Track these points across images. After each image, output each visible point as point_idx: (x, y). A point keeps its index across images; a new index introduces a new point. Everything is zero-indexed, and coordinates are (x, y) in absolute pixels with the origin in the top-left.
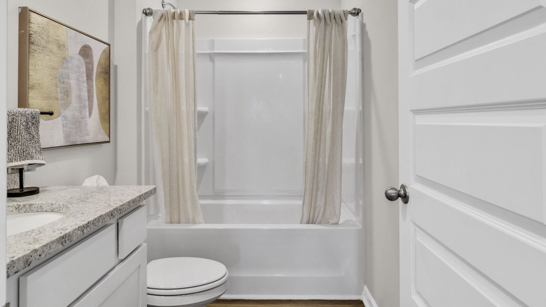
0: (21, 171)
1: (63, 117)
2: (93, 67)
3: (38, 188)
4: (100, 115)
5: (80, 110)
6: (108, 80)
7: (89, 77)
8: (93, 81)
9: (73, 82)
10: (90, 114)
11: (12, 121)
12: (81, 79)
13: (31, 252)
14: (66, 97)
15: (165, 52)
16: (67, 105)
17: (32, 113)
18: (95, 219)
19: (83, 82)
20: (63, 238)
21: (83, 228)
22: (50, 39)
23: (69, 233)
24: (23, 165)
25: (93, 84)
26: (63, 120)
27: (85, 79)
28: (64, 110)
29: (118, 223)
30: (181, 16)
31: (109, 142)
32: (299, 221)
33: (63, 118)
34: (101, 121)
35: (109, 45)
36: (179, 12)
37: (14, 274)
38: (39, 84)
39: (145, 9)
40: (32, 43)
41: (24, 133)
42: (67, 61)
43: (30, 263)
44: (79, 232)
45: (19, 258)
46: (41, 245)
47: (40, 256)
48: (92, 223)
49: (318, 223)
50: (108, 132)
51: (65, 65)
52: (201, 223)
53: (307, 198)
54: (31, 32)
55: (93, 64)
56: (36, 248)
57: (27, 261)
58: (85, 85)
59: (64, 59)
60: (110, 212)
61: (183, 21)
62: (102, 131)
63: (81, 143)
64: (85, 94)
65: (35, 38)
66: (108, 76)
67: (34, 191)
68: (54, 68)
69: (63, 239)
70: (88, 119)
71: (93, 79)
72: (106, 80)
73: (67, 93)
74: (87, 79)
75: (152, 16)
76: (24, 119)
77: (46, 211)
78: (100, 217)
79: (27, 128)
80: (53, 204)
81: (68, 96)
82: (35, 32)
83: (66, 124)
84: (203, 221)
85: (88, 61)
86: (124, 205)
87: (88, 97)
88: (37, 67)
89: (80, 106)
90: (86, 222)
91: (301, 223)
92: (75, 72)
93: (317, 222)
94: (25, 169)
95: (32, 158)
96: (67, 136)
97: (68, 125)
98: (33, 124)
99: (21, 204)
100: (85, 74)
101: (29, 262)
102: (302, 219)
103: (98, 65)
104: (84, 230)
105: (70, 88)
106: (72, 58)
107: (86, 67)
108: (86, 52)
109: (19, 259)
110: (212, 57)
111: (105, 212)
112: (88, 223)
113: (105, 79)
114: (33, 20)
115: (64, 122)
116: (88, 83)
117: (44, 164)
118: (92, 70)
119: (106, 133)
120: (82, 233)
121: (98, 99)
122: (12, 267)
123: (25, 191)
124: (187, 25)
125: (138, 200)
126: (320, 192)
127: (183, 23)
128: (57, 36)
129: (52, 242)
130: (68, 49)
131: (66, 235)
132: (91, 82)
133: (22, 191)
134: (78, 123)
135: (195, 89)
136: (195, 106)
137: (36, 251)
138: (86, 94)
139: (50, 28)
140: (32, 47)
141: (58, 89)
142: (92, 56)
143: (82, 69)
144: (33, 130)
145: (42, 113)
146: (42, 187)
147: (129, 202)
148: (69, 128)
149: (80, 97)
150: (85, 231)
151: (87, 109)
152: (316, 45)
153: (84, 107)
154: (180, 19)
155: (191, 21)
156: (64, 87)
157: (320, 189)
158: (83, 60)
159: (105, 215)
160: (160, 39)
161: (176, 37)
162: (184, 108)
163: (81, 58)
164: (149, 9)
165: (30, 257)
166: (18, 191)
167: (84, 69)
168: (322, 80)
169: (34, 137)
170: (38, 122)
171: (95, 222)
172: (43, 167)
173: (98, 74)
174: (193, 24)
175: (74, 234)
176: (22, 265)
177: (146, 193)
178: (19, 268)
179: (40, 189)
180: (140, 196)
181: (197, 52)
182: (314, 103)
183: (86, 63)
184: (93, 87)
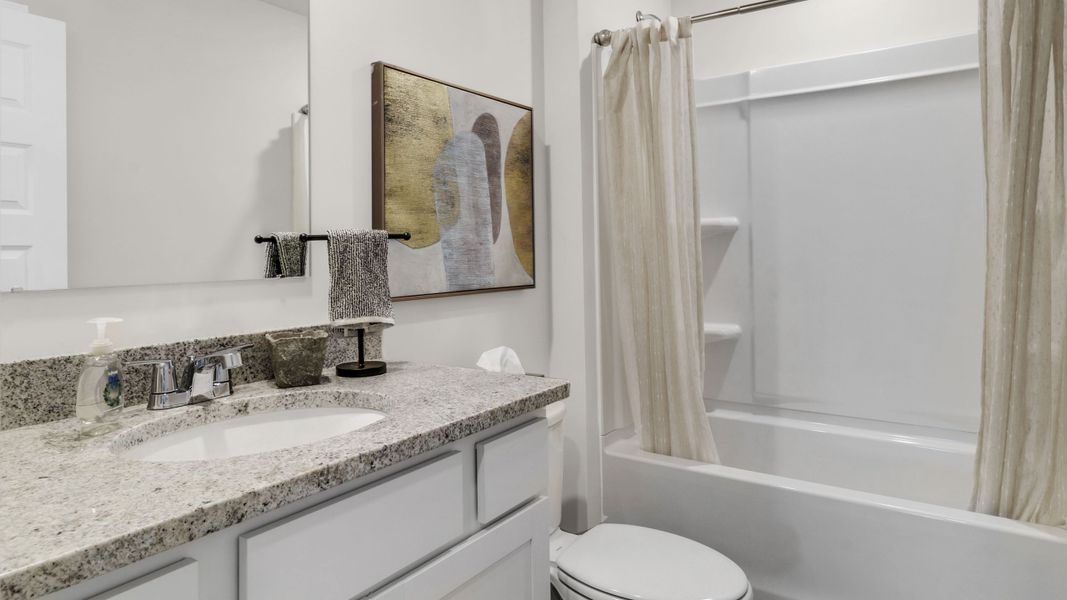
0: (361, 333)
1: (445, 242)
2: (499, 152)
3: (384, 364)
4: (514, 238)
5: (476, 229)
6: (529, 174)
7: (493, 171)
8: (499, 177)
9: (462, 181)
10: (495, 236)
11: (345, 250)
12: (477, 175)
13: (244, 496)
14: (449, 207)
15: (636, 112)
16: (452, 220)
17: (374, 237)
18: (403, 442)
19: (482, 180)
20: (322, 474)
21: (372, 458)
22: (421, 111)
23: (337, 467)
24: (362, 324)
25: (499, 181)
26: (444, 248)
27: (485, 174)
28: (447, 230)
29: (476, 451)
30: (663, 34)
31: (532, 286)
32: (968, 503)
33: (445, 245)
34: (516, 249)
35: (530, 110)
36: (659, 27)
37: (204, 535)
38: (402, 188)
39: (598, 34)
40: (390, 120)
41: (361, 271)
42: (451, 144)
43: (243, 516)
44: (362, 466)
45: (216, 506)
46: (269, 485)
47: (265, 504)
48: (393, 450)
49: (1029, 520)
50: (531, 268)
51: (447, 153)
52: (712, 463)
53: (988, 445)
54: (387, 102)
55: (499, 147)
56: (256, 490)
57: (235, 512)
58: (486, 185)
59: (446, 142)
60: (441, 429)
61: (667, 43)
62: (519, 266)
63: (478, 287)
64: (486, 201)
65: (394, 110)
66: (529, 166)
67: (379, 370)
68: (427, 159)
69: (321, 478)
70: (491, 245)
71: (499, 173)
72: (526, 174)
73: (451, 200)
74: (489, 175)
75: (610, 46)
76: (362, 247)
77: (374, 409)
78: (415, 438)
79: (366, 264)
80: (381, 398)
81: (453, 205)
82: (394, 101)
83: (450, 254)
84: (717, 459)
85: (489, 141)
86: (478, 417)
87: (491, 205)
88: (398, 159)
89: (477, 223)
90: (380, 447)
91: (973, 509)
92: (467, 163)
93: (1025, 515)
94: (367, 331)
95: (372, 313)
96: (453, 275)
97: (455, 256)
98: (376, 255)
99: (342, 390)
100: (485, 166)
101: (239, 515)
102: (975, 499)
103: (509, 147)
104: (375, 463)
105: (457, 192)
106: (459, 139)
107: (487, 152)
108: (485, 127)
109: (215, 508)
110: (743, 109)
111: (428, 430)
112: (386, 448)
113: (523, 172)
114: (389, 82)
115: (446, 250)
116: (490, 182)
117: (392, 325)
118: (499, 158)
119: (527, 270)
120: (368, 468)
121: (509, 208)
122: (200, 521)
123: (367, 367)
124: (675, 48)
125: (517, 408)
126: (1032, 436)
127: (666, 47)
128: (431, 104)
129: (296, 482)
130: (452, 125)
131: (328, 469)
132: (496, 179)
133: (363, 367)
134: (472, 254)
135: (694, 180)
136: (696, 217)
137: (255, 494)
138: (488, 201)
139: (420, 91)
140: (390, 126)
141: (436, 194)
142: (497, 133)
143: (478, 158)
144: (376, 265)
145: (392, 237)
146: (390, 363)
147: (492, 412)
148: (456, 261)
149: (476, 208)
150: (377, 464)
151: (490, 229)
152: (1007, 39)
153: (484, 224)
154: (661, 40)
155: (683, 40)
156: (446, 191)
157: (1034, 427)
158: (480, 143)
159: (429, 434)
160: (624, 84)
161: (653, 79)
162: (672, 220)
163: (476, 137)
164: (604, 32)
165: (242, 506)
166: (356, 368)
167: (482, 157)
168: (1030, 130)
169: (377, 277)
170: (385, 252)
171: (403, 447)
172: (392, 328)
173: (510, 164)
174: (687, 44)
175: (349, 468)
176: (224, 519)
177: (540, 395)
178: (215, 524)
179: (388, 367)
180: (523, 402)
181: (698, 105)
182: (1006, 193)
183: (487, 146)
184: (500, 187)
